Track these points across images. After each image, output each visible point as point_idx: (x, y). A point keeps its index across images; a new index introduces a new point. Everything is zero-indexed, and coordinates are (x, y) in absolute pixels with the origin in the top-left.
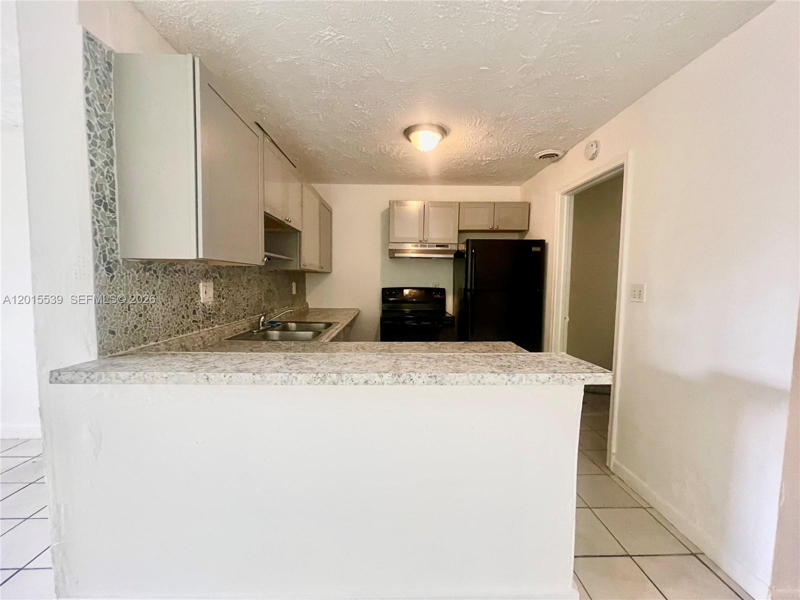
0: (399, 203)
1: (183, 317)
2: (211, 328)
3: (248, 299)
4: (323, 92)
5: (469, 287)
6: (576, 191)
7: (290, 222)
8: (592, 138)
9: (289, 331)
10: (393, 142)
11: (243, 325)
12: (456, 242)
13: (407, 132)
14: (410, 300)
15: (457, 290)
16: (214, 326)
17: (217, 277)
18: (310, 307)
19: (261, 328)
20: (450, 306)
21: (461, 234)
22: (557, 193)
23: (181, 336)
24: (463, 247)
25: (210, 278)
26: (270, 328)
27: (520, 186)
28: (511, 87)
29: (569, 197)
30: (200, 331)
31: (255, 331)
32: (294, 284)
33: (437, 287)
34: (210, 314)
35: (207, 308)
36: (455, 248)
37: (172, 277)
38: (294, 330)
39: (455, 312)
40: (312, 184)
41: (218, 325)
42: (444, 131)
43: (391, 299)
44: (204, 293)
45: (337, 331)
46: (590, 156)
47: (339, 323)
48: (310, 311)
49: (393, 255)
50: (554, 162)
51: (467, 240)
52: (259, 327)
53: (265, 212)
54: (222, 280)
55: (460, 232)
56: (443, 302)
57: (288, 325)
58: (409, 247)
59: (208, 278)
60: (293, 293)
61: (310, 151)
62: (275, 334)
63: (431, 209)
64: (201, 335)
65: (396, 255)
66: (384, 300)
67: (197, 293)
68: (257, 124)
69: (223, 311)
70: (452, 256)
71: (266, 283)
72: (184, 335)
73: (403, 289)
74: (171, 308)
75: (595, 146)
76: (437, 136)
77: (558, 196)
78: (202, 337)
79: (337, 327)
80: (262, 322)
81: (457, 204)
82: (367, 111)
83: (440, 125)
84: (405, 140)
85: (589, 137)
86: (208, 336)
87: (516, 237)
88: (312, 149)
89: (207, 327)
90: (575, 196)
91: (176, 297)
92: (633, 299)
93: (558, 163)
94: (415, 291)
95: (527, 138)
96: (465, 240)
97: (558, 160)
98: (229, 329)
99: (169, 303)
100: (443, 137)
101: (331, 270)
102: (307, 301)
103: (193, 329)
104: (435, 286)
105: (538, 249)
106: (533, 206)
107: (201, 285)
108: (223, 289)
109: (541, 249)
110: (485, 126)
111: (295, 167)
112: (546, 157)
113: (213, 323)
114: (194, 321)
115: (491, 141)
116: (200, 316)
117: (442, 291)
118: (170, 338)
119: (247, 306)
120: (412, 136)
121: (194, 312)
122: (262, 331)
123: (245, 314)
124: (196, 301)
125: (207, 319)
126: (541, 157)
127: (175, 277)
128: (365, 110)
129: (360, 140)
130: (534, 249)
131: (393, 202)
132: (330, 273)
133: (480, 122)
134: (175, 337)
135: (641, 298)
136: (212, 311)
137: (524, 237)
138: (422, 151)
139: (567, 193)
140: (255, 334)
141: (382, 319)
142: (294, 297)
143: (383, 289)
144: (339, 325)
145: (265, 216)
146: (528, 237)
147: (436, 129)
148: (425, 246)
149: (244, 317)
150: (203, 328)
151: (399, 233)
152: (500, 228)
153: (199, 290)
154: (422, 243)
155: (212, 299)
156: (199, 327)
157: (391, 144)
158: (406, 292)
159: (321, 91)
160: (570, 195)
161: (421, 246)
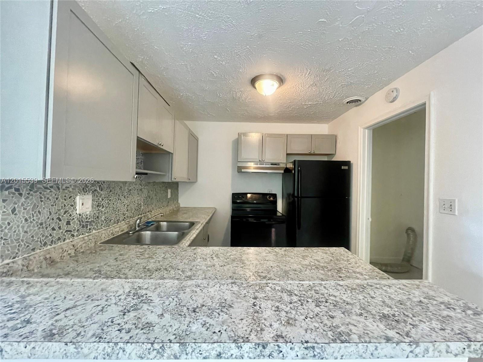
0: (245, 134)
1: (53, 229)
2: (87, 234)
3: (128, 206)
4: (189, 44)
5: (296, 194)
6: (374, 126)
7: (162, 146)
8: (393, 85)
9: (161, 231)
10: (242, 89)
11: (122, 227)
12: (285, 162)
13: (253, 81)
14: (250, 201)
15: (285, 195)
16: (91, 232)
17: (97, 190)
18: (181, 206)
19: (137, 229)
20: (280, 207)
21: (288, 156)
22: (359, 127)
23: (49, 247)
24: (290, 166)
25: (89, 192)
26: (145, 227)
27: (328, 124)
28: (340, 40)
29: (369, 131)
30: (74, 238)
31: (130, 233)
32: (169, 191)
33: (271, 193)
34: (87, 222)
35: (84, 217)
36: (284, 166)
37: (41, 193)
38: (166, 230)
39: (284, 211)
40: (185, 122)
41: (95, 230)
42: (281, 80)
43: (238, 201)
44: (81, 204)
45: (198, 231)
46: (391, 99)
47: (200, 222)
48: (181, 209)
49: (240, 170)
50: (356, 106)
51: (295, 161)
52: (135, 228)
53: (138, 137)
54: (102, 192)
55: (287, 154)
56: (275, 203)
57: (161, 224)
58: (252, 165)
59: (87, 192)
60: (169, 197)
61: (182, 96)
62: (147, 234)
63: (268, 138)
64: (73, 243)
65: (243, 170)
66: (234, 202)
67: (72, 206)
68: (132, 64)
69: (101, 217)
70: (282, 172)
71: (145, 191)
72: (53, 246)
73: (247, 194)
74: (37, 222)
75: (395, 91)
76: (276, 84)
77: (361, 130)
78: (73, 246)
79: (197, 227)
80: (138, 224)
81: (286, 135)
82: (224, 62)
83: (279, 75)
84: (250, 88)
85: (389, 86)
86: (81, 243)
87: (325, 159)
88: (183, 95)
89: (83, 234)
90: (373, 129)
91: (46, 212)
92: (442, 211)
93: (360, 106)
94: (254, 195)
95: (341, 87)
96: (293, 160)
97: (360, 104)
98: (105, 234)
99: (35, 218)
100: (280, 86)
101: (197, 181)
102: (179, 202)
103: (65, 238)
104: (270, 192)
105: (346, 168)
106: (339, 137)
107: (78, 198)
108: (103, 200)
109: (348, 168)
110: (312, 77)
111: (169, 105)
112: (352, 102)
113: (90, 229)
114: (67, 231)
115: (314, 89)
116: (74, 225)
117: (275, 196)
118: (34, 251)
119: (127, 210)
120: (257, 85)
121: (68, 223)
122: (138, 231)
123: (125, 218)
124: (71, 213)
125: (83, 227)
126: (348, 103)
127: (45, 193)
128: (222, 62)
129: (218, 87)
130: (343, 167)
131: (241, 133)
132: (196, 182)
133: (309, 73)
134: (40, 249)
135: (452, 210)
136: (89, 219)
137: (333, 158)
138: (265, 95)
139: (367, 128)
140: (131, 235)
141: (233, 217)
142: (168, 201)
143: (233, 194)
144: (200, 225)
145: (138, 140)
146: (335, 159)
147: (275, 78)
148: (263, 164)
149: (123, 220)
150: (77, 236)
151: (244, 155)
152: (316, 153)
153: (75, 203)
154: (261, 162)
155: (90, 209)
156: (73, 236)
157: (241, 91)
158: (249, 195)
159: (188, 43)
160: (370, 129)
161: (260, 164)
